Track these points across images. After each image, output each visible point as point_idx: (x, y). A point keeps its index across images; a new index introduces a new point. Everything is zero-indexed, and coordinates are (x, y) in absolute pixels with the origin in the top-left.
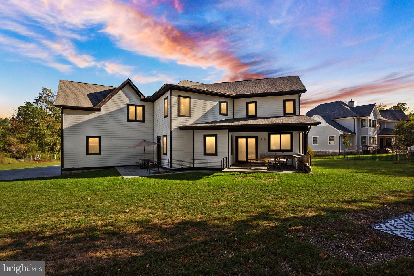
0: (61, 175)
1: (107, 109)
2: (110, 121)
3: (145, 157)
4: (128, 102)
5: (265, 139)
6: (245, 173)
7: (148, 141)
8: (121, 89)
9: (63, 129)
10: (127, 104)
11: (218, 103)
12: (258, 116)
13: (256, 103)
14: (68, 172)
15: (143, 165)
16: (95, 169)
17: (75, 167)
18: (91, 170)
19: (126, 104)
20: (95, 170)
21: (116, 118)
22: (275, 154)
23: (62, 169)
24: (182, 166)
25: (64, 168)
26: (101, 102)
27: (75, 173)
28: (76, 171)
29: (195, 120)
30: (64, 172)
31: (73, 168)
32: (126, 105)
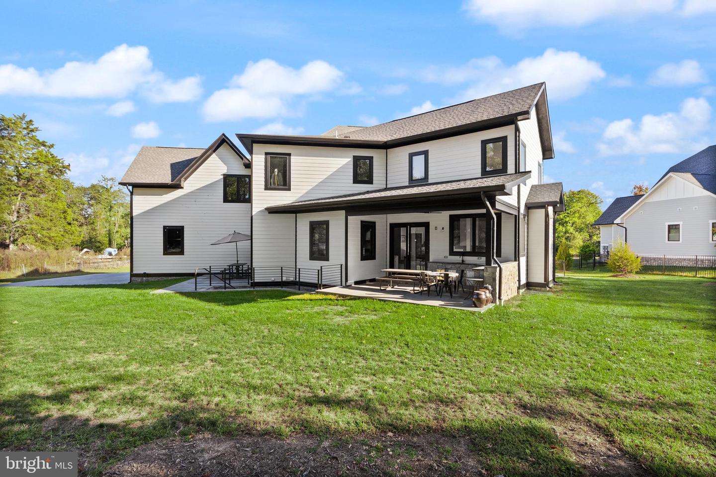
0: (131, 282)
1: (193, 185)
2: (196, 203)
3: (238, 261)
4: (225, 171)
5: (443, 228)
6: (349, 298)
7: (243, 233)
8: (214, 151)
9: (132, 217)
10: (224, 175)
11: (349, 160)
12: (430, 181)
13: (426, 153)
14: (139, 279)
15: (227, 273)
16: (175, 276)
17: (147, 272)
18: (170, 278)
19: (222, 175)
20: (174, 278)
21: (207, 197)
22: (463, 261)
23: (131, 274)
24: (283, 278)
25: (135, 272)
26: (181, 174)
27: (147, 281)
28: (150, 279)
29: (300, 195)
30: (133, 278)
31: (145, 273)
32: (222, 177)
